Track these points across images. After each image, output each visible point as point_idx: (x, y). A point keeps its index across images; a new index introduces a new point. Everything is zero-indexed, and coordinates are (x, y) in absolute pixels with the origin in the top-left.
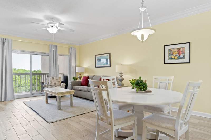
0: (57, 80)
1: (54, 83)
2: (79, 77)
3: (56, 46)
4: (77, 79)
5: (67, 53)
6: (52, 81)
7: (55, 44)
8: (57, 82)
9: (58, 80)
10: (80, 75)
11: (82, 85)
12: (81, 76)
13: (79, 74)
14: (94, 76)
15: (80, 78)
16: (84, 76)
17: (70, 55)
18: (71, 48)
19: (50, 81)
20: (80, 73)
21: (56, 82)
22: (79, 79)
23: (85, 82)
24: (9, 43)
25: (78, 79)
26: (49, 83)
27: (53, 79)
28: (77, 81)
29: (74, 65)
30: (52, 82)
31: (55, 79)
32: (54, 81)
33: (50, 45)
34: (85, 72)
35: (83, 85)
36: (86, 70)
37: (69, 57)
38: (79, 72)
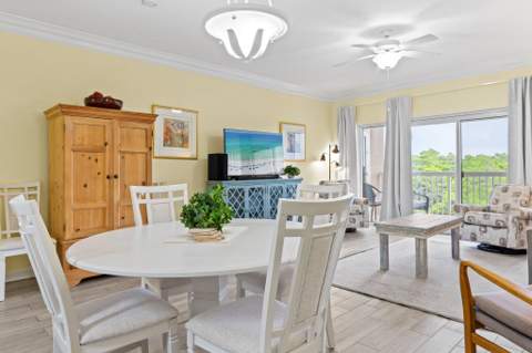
19: (493, 197)
27: (505, 191)
31: (510, 193)
33: (511, 81)
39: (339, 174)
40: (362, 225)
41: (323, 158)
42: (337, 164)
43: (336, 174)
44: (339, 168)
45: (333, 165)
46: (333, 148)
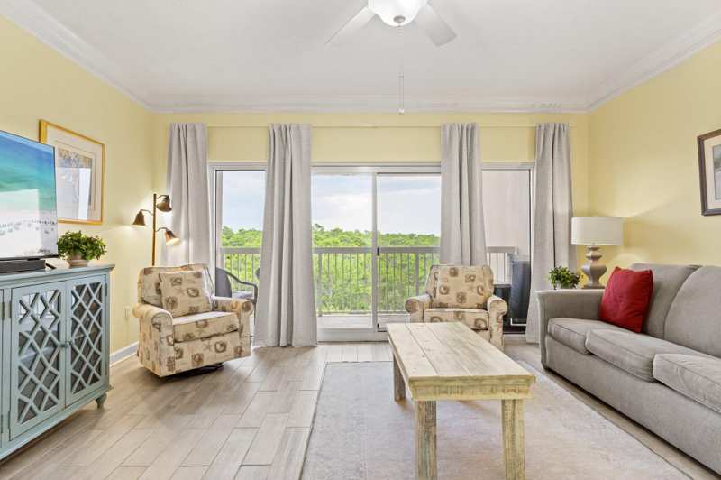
0: (471, 279)
1: (458, 295)
2: (588, 267)
3: (472, 129)
4: (575, 281)
5: (525, 155)
6: (447, 284)
7: (466, 120)
8: (472, 288)
9: (476, 283)
10: (595, 258)
11: (603, 316)
12: (600, 264)
13: (590, 254)
14: (694, 268)
15: (596, 274)
16: (617, 269)
17: (541, 163)
18: (543, 128)
19: (439, 283)
20: (595, 249)
21: (464, 288)
22: (590, 282)
23: (621, 307)
24: (300, 137)
25: (585, 280)
26: (438, 291)
27: (454, 273)
28: (578, 289)
29: (562, 209)
30: (447, 290)
31: (461, 277)
32: (459, 286)
33: (444, 126)
34: (628, 244)
35: (613, 319)
36: (631, 233)
37: (534, 173)
38: (590, 244)
39: (171, 252)
40: (239, 353)
41: (140, 220)
42: (169, 234)
43: (164, 252)
44: (173, 241)
45: (161, 235)
46: (160, 201)
